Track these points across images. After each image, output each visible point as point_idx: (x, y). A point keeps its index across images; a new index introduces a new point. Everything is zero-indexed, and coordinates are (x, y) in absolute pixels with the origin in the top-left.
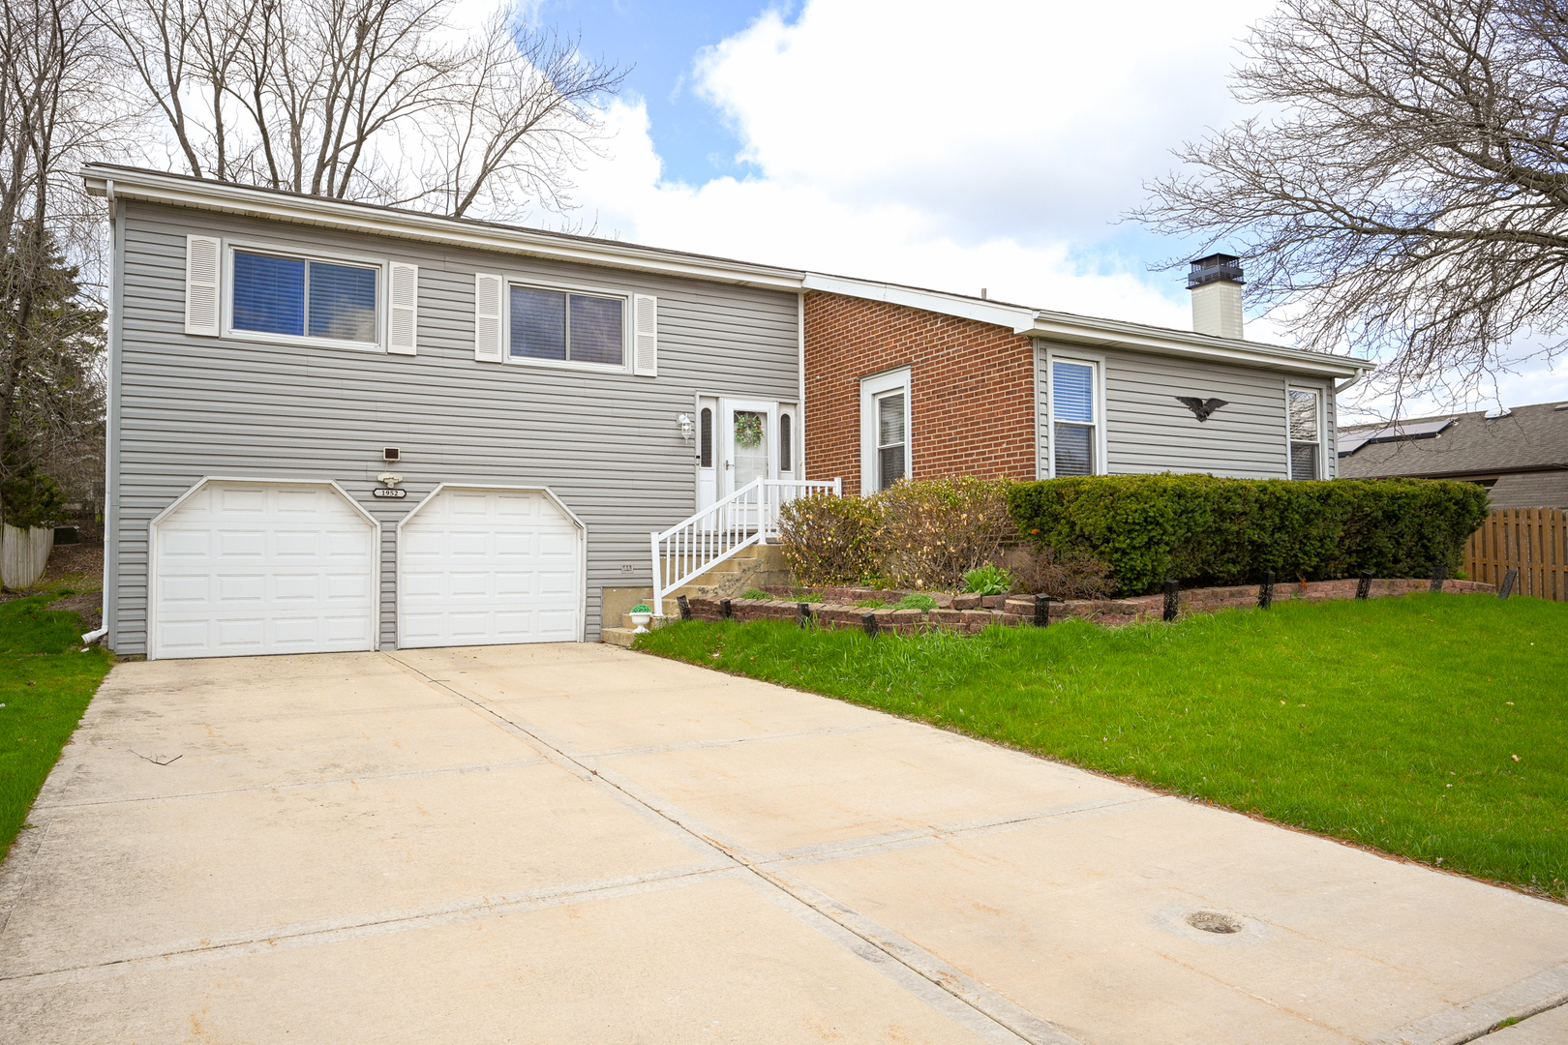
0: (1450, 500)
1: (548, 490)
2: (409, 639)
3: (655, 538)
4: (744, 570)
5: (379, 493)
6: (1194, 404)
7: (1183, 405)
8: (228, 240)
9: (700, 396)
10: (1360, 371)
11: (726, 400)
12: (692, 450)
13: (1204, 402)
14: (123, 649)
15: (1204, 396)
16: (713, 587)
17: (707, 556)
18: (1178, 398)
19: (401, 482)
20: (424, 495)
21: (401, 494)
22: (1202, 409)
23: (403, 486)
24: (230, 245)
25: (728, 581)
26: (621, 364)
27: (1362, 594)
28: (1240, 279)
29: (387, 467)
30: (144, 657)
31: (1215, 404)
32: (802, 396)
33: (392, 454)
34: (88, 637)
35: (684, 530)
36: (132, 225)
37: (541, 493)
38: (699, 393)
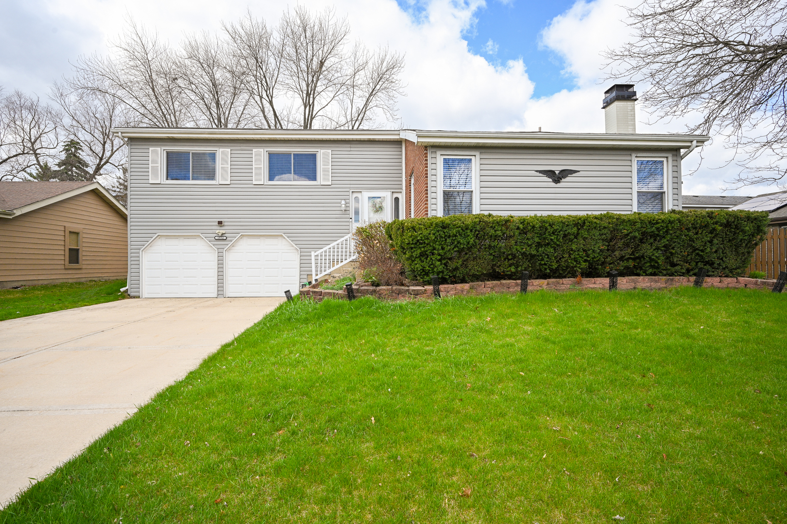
0: (716, 223)
1: (283, 235)
2: (231, 294)
3: (313, 254)
4: (354, 268)
5: (216, 238)
6: (550, 174)
7: (541, 175)
8: (163, 148)
9: (352, 192)
10: (694, 143)
11: (365, 193)
12: (348, 215)
13: (557, 172)
14: (132, 294)
15: (557, 169)
16: (338, 275)
17: (338, 262)
18: (537, 171)
19: (225, 233)
20: (234, 238)
21: (225, 238)
22: (557, 177)
23: (226, 235)
24: (164, 150)
25: (346, 273)
26: (316, 180)
27: (613, 285)
28: (634, 98)
29: (218, 228)
30: (139, 297)
31: (565, 173)
32: (404, 188)
33: (220, 223)
34: (122, 290)
35: (326, 250)
36: (133, 147)
37: (282, 236)
38: (351, 191)
